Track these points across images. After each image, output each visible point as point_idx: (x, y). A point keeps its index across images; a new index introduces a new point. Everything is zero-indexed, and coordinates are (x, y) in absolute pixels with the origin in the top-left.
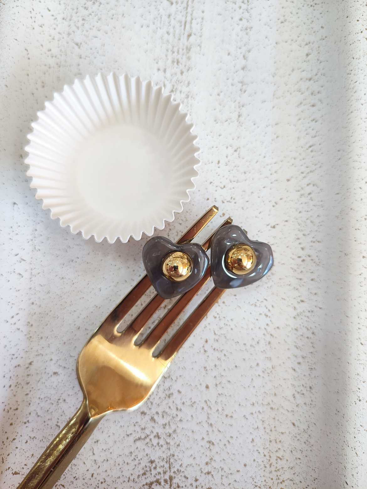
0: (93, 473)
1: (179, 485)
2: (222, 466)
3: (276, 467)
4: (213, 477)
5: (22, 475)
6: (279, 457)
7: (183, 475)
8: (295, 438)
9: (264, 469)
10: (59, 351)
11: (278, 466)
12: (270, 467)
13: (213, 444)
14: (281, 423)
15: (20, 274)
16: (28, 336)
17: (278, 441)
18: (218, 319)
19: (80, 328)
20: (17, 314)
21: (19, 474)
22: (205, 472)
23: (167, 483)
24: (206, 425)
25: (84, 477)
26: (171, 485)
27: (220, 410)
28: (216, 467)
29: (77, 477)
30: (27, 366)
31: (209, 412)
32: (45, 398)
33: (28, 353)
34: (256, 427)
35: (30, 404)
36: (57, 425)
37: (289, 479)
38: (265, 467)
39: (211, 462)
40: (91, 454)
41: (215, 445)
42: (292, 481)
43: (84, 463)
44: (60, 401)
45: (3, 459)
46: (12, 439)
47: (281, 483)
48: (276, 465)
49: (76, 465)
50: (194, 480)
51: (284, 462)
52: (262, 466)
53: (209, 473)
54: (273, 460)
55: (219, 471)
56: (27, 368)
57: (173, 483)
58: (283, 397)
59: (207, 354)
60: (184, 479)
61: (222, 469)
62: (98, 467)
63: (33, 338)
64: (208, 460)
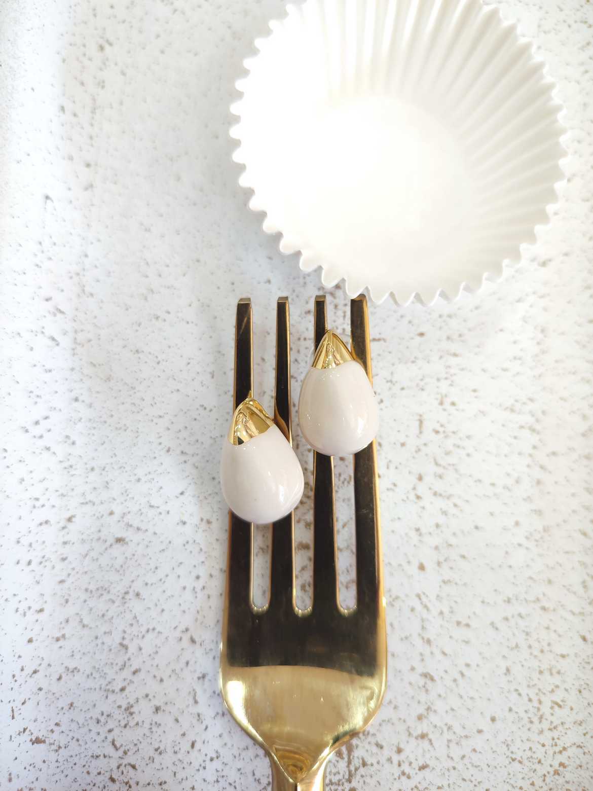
0: (194, 740)
1: (366, 760)
2: (450, 723)
3: (552, 722)
4: (432, 744)
5: (51, 744)
6: (557, 704)
7: (373, 740)
8: (586, 666)
9: (529, 725)
10: (128, 495)
11: (553, 719)
12: (540, 722)
13: (432, 679)
14: (560, 636)
15: (53, 339)
16: (66, 464)
17: (554, 671)
18: (441, 435)
19: (171, 450)
20: (46, 418)
21: (44, 742)
22: (417, 734)
23: (343, 758)
24: (418, 642)
25: (176, 749)
26: (349, 762)
27: (446, 610)
28: (438, 725)
29: (162, 748)
30: (62, 524)
31: (425, 616)
32: (98, 589)
33: (66, 498)
34: (514, 646)
35: (67, 601)
36: (121, 644)
37: (575, 744)
38: (531, 722)
39: (428, 714)
40: (191, 701)
41: (435, 681)
42: (581, 748)
43: (177, 720)
44: (127, 597)
45: (13, 711)
46: (32, 672)
47: (560, 752)
48: (551, 718)
49: (160, 725)
50: (395, 751)
51: (566, 711)
52: (526, 720)
53: (423, 736)
54: (546, 709)
55: (442, 731)
56: (64, 528)
57: (354, 756)
58: (564, 586)
59: (421, 503)
60: (375, 749)
61: (449, 728)
62: (204, 728)
63: (76, 469)
64: (421, 710)
